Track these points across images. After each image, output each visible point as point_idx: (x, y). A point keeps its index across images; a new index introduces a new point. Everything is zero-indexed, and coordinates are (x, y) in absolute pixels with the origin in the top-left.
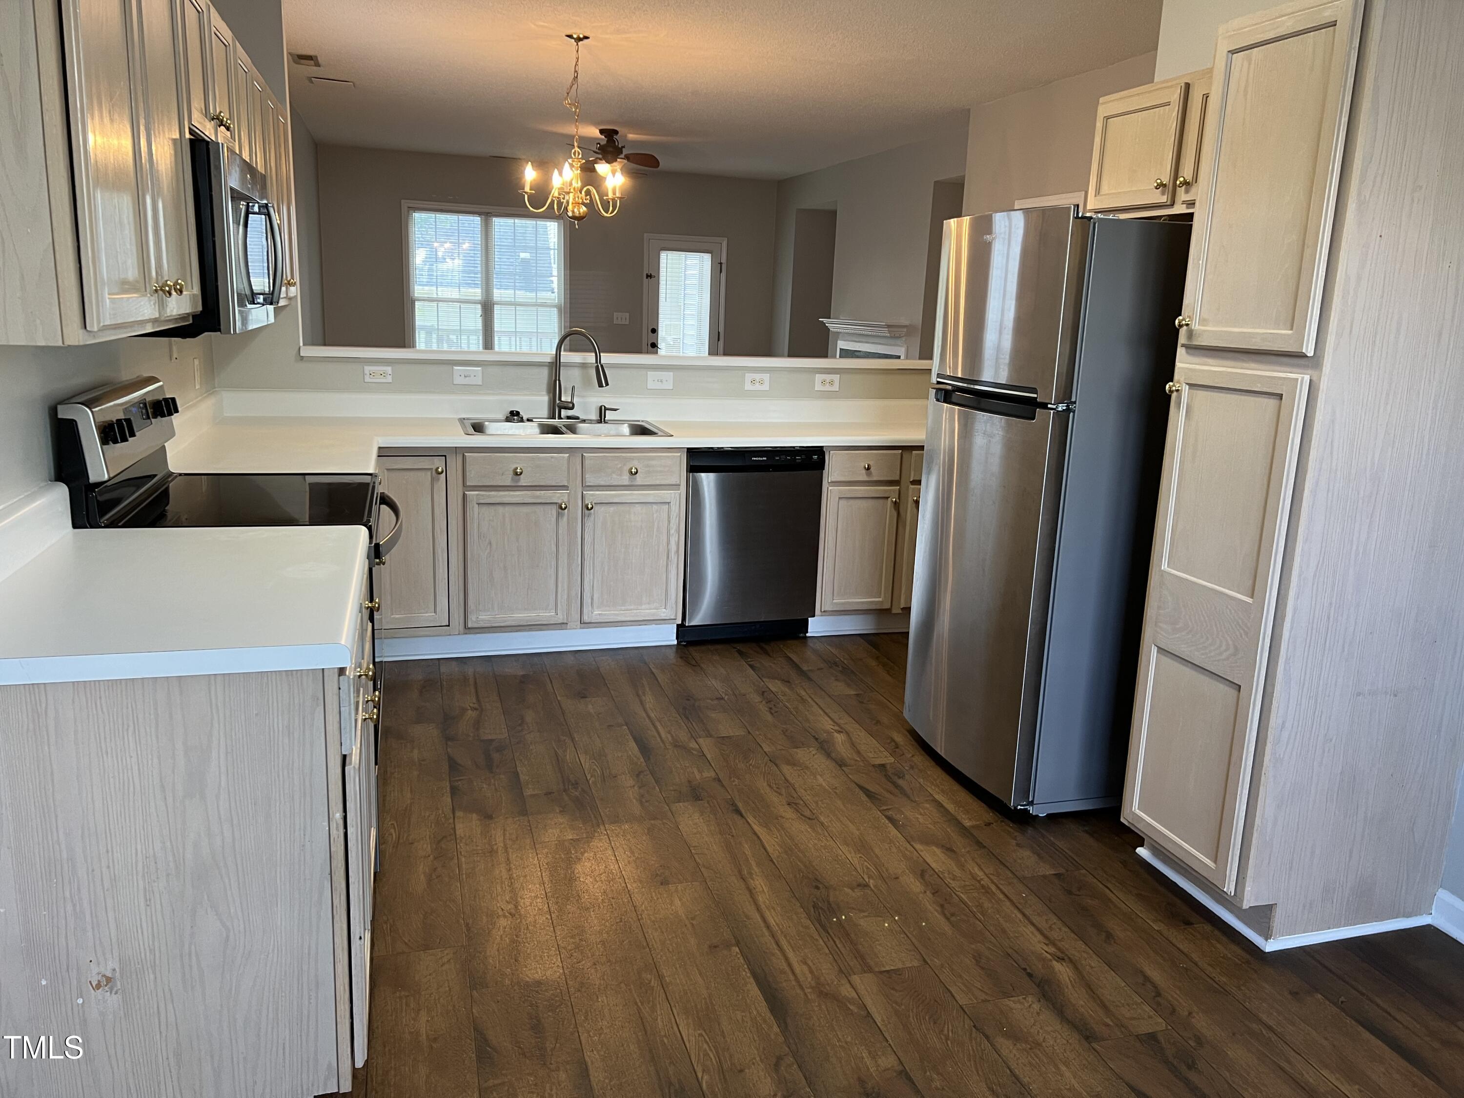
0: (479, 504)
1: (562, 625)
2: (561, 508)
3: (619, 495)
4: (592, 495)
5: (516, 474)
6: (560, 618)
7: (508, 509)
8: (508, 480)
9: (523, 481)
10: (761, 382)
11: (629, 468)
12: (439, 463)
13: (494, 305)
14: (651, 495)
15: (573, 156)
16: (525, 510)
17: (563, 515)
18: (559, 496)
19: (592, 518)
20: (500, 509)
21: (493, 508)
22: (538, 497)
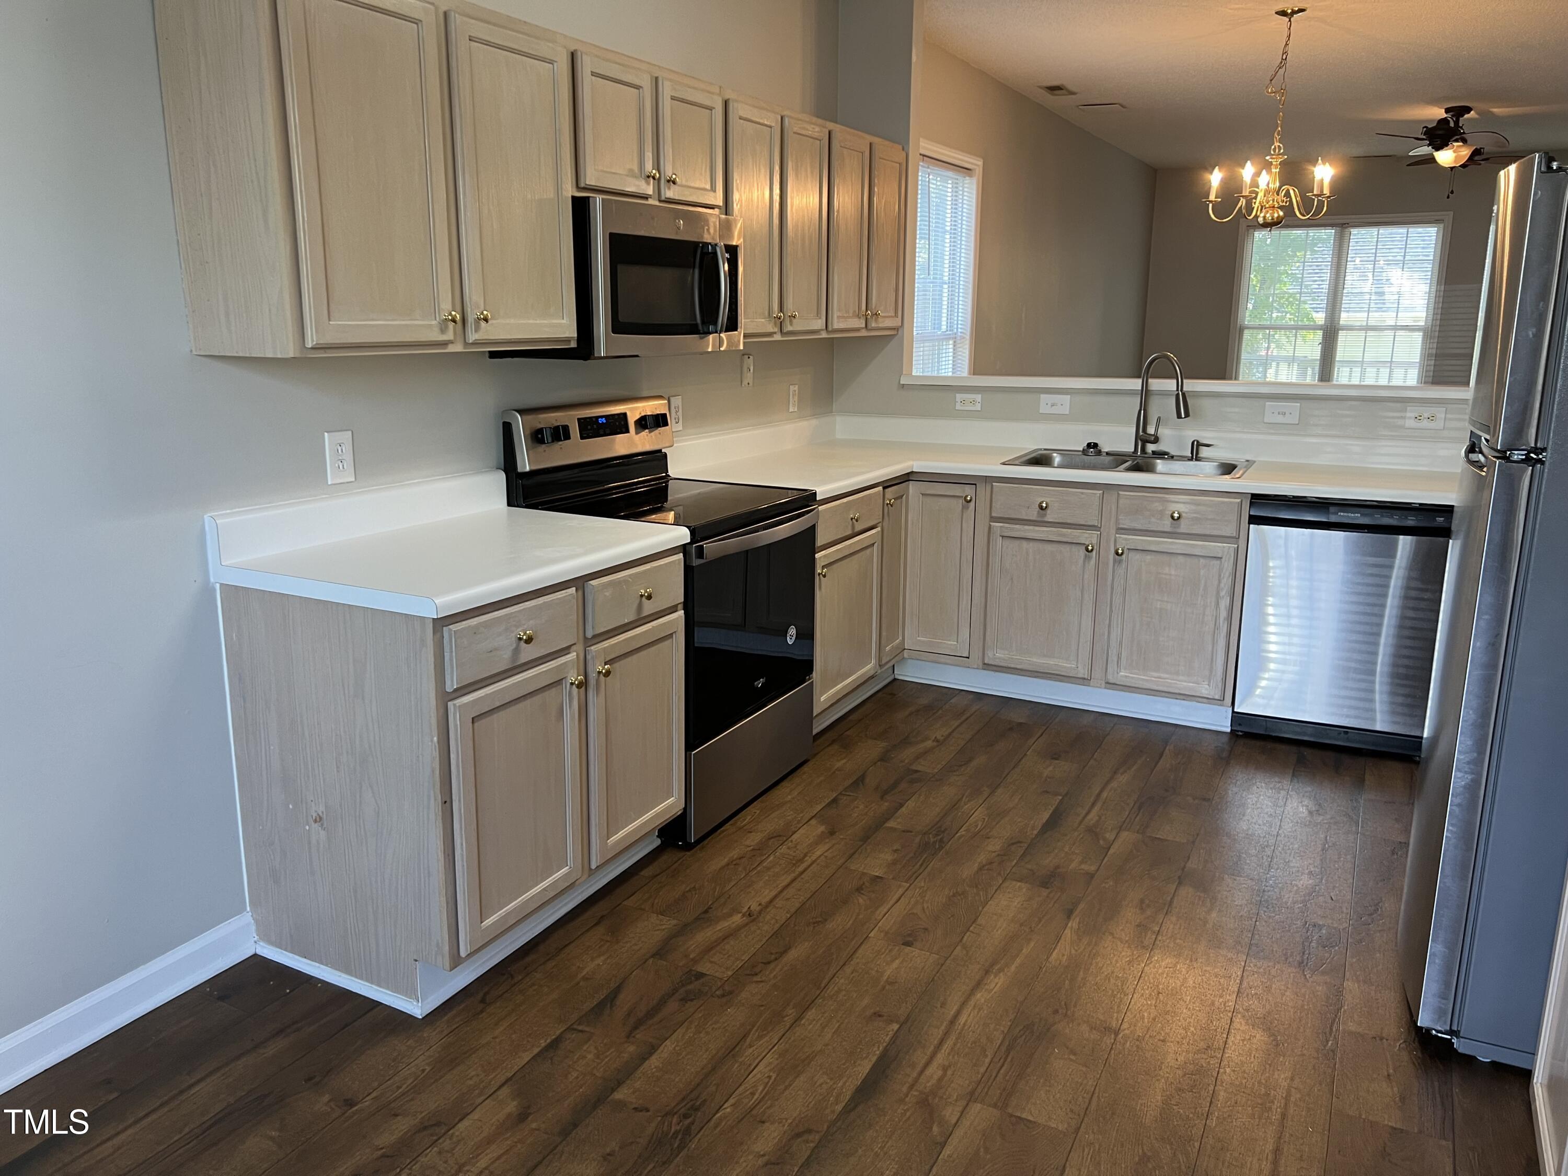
0: (1003, 537)
1: (1084, 681)
2: (1087, 550)
3: (1159, 543)
4: (1126, 539)
5: (1041, 508)
6: (1082, 672)
7: (1031, 544)
8: (1033, 514)
9: (1049, 517)
10: (1431, 418)
11: (1170, 513)
12: (969, 491)
13: (1338, 330)
14: (1199, 547)
15: (1272, 152)
16: (1049, 548)
17: (1090, 558)
18: (1089, 538)
19: (1124, 565)
20: (1025, 544)
21: (1017, 542)
22: (1064, 535)
